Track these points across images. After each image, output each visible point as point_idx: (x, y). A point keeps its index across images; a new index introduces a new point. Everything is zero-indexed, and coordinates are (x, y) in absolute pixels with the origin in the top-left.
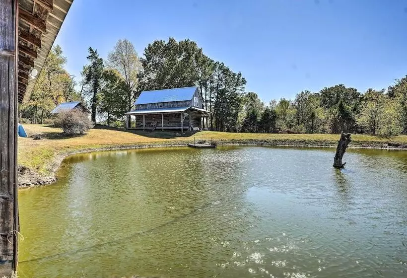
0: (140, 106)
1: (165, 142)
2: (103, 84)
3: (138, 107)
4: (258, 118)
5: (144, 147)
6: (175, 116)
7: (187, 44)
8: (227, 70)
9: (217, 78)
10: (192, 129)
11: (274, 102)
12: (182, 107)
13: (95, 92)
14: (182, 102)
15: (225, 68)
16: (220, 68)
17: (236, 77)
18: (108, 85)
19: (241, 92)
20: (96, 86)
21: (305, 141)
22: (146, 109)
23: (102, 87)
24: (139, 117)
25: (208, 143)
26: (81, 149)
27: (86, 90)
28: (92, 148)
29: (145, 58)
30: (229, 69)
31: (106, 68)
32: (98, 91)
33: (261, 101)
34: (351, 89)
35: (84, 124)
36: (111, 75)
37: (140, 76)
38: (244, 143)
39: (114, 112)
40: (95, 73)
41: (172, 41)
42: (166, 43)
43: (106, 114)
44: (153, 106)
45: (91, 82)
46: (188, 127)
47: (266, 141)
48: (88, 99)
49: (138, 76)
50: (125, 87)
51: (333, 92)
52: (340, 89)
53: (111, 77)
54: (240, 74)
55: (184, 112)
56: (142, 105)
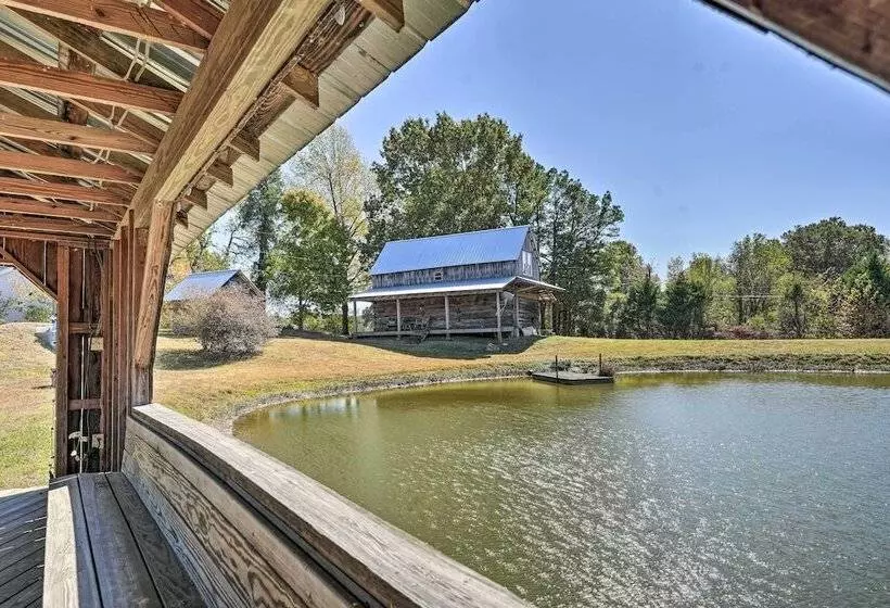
0: (386, 277)
1: (468, 367)
2: (282, 226)
3: (380, 281)
4: (659, 301)
5: (420, 383)
6: (477, 300)
7: (483, 125)
8: (577, 188)
9: (553, 208)
10: (521, 332)
11: (678, 262)
12: (493, 278)
13: (264, 247)
14: (494, 264)
15: (571, 183)
16: (560, 184)
17: (599, 203)
18: (296, 228)
19: (612, 240)
20: (265, 233)
21: (839, 358)
22: (398, 286)
23: (280, 235)
24: (381, 305)
25: (577, 369)
26: (264, 395)
27: (240, 243)
28: (291, 391)
29: (383, 162)
30: (580, 185)
31: (287, 190)
32: (271, 244)
33: (646, 262)
34: (859, 228)
35: (256, 328)
36: (303, 205)
37: (371, 208)
38: (672, 366)
39: (314, 295)
40: (263, 203)
41: (443, 120)
42: (433, 123)
43: (292, 300)
44: (419, 277)
45: (252, 222)
46: (510, 329)
47: (729, 361)
48: (245, 265)
49: (367, 208)
50: (339, 233)
51: (818, 236)
52: (832, 229)
53: (300, 209)
54: (609, 197)
55: (505, 289)
56: (392, 275)
